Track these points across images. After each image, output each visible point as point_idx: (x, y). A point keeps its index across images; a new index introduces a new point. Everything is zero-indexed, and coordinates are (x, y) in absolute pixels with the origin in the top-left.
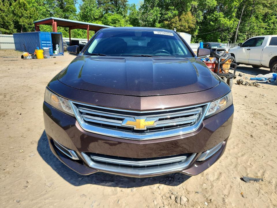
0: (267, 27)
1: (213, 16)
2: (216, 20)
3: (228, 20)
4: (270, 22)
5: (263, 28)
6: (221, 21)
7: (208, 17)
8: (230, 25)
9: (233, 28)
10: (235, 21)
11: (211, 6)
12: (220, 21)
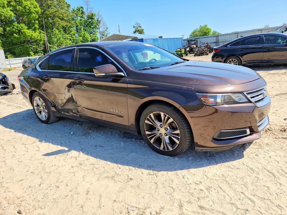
0: (71, 38)
1: (13, 28)
2: (19, 32)
3: (34, 32)
4: (71, 34)
5: (68, 39)
6: (27, 33)
7: (8, 29)
8: (37, 37)
9: (41, 39)
10: (41, 33)
11: (8, 17)
12: (25, 34)
